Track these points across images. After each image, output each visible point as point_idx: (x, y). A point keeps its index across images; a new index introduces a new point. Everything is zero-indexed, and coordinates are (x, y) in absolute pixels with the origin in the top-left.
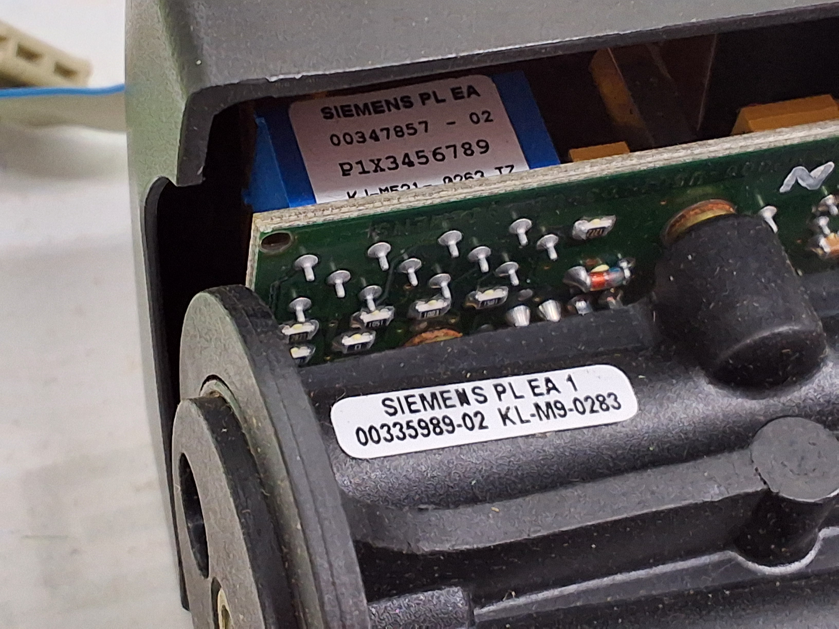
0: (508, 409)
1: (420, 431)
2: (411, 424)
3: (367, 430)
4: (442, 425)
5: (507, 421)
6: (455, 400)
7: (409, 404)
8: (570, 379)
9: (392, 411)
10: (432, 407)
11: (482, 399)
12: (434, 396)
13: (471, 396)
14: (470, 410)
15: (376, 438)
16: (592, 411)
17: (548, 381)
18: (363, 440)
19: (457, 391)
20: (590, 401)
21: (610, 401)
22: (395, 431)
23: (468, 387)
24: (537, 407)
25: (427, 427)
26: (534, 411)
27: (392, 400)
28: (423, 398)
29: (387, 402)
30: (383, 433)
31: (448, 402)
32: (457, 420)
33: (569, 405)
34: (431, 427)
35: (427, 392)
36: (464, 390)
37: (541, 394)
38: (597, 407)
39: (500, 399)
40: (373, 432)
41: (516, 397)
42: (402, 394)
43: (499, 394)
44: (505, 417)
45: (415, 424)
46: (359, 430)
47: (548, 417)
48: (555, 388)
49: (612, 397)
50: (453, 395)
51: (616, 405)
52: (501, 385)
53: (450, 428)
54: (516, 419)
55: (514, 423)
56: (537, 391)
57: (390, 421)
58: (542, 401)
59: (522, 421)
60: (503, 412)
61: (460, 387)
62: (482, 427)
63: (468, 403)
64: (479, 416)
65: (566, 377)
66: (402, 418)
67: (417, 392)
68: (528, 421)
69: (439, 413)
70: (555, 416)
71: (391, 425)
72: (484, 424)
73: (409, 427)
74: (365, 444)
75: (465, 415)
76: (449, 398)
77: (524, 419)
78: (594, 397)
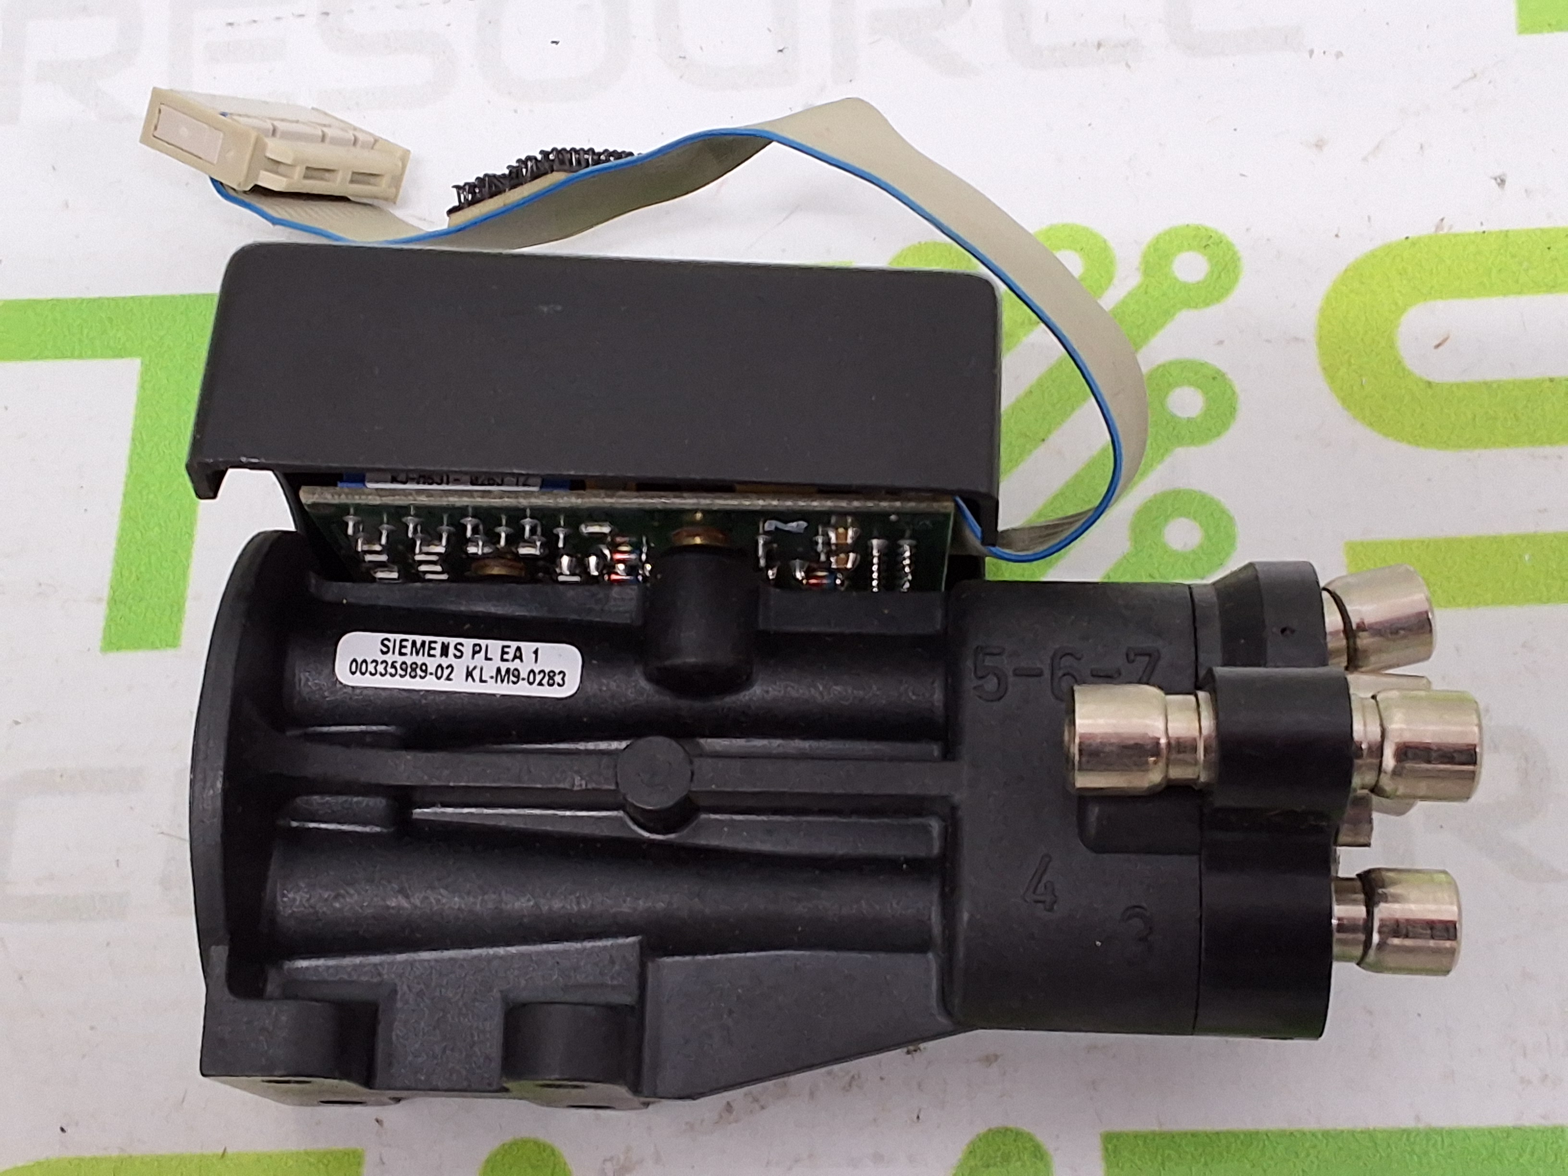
0: (475, 668)
1: (400, 672)
2: (395, 664)
3: (359, 662)
4: (418, 671)
5: (470, 678)
6: (437, 652)
7: (402, 647)
8: (536, 652)
9: (385, 649)
10: (417, 653)
11: (458, 654)
12: (423, 643)
13: (451, 650)
14: (445, 662)
15: (364, 670)
16: (540, 684)
17: (519, 649)
18: (354, 669)
19: (443, 643)
20: (542, 675)
21: (558, 679)
22: (381, 668)
23: (452, 641)
24: (499, 670)
25: (406, 671)
26: (494, 674)
27: (389, 640)
28: (414, 643)
29: (386, 642)
30: (371, 668)
31: (432, 652)
32: (431, 669)
33: (524, 674)
34: (409, 670)
35: (419, 639)
36: (449, 644)
37: (507, 660)
38: (545, 681)
39: (473, 657)
40: (364, 665)
41: (487, 659)
42: (399, 637)
43: (475, 653)
44: (469, 674)
45: (398, 665)
46: (355, 660)
47: (502, 681)
48: (521, 658)
49: (561, 675)
50: (438, 646)
51: (561, 682)
52: (479, 645)
53: (423, 674)
54: (477, 678)
55: (474, 680)
56: (505, 657)
57: (380, 658)
58: (504, 667)
59: (481, 681)
60: (470, 669)
61: (446, 640)
62: (448, 679)
63: (447, 656)
64: (450, 669)
65: (534, 649)
66: (389, 658)
67: (411, 637)
68: (485, 682)
69: (420, 660)
70: (508, 682)
71: (380, 661)
72: (451, 677)
73: (393, 666)
74: (353, 673)
75: (440, 666)
76: (434, 649)
77: (484, 678)
78: (547, 672)
